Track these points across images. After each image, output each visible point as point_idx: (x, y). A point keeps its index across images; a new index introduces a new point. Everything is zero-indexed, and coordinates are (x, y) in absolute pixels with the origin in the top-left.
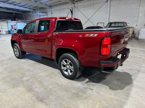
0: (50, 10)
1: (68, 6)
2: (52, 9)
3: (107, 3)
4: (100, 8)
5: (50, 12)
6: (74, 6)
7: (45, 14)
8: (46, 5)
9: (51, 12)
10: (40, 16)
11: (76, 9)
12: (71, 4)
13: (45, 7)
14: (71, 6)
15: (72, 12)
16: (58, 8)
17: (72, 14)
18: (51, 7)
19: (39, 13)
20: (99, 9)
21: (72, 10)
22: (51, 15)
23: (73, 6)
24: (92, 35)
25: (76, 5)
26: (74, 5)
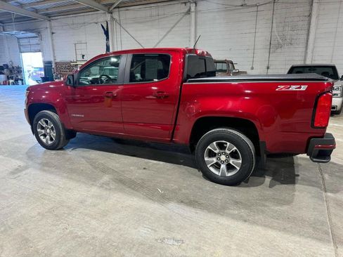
0: (47, 24)
1: (95, 16)
2: (53, 23)
3: (188, 16)
4: (174, 26)
5: (49, 30)
6: (113, 19)
7: (34, 35)
8: (37, 11)
9: (51, 28)
10: (18, 39)
11: (118, 26)
12: (103, 12)
13: (33, 15)
14: (103, 17)
15: (106, 33)
16: (70, 20)
17: (108, 39)
18: (49, 16)
19: (14, 32)
20: (172, 28)
21: (107, 28)
22: (52, 37)
23: (108, 17)
24: (293, 88)
25: (116, 15)
26: (112, 17)
